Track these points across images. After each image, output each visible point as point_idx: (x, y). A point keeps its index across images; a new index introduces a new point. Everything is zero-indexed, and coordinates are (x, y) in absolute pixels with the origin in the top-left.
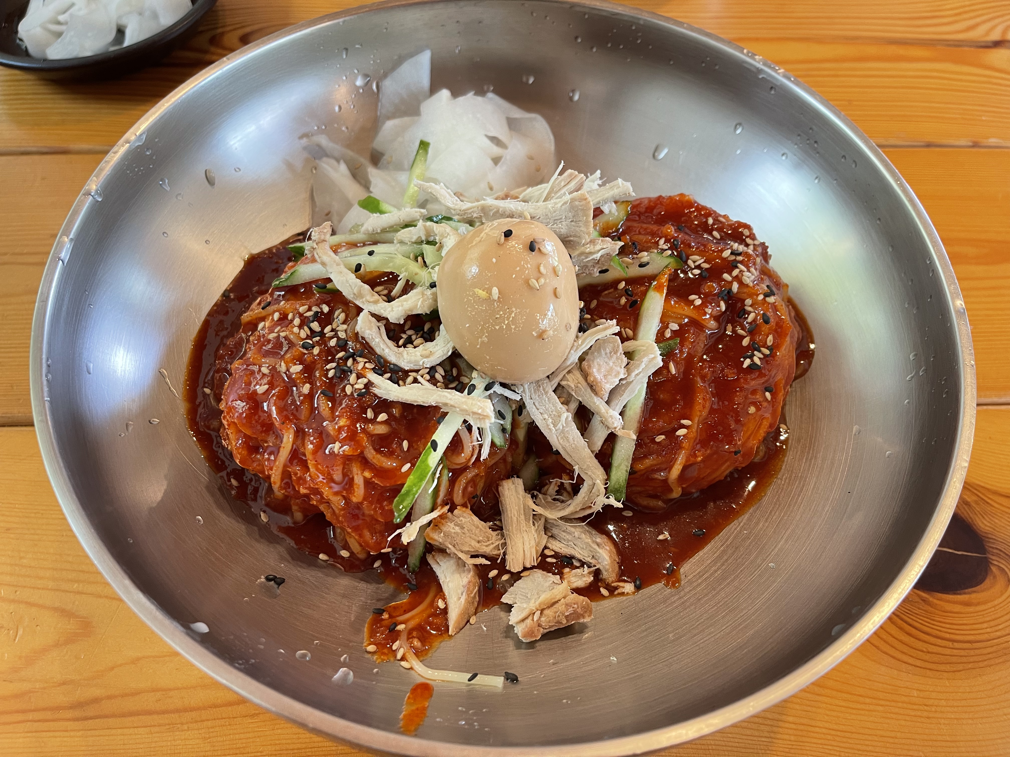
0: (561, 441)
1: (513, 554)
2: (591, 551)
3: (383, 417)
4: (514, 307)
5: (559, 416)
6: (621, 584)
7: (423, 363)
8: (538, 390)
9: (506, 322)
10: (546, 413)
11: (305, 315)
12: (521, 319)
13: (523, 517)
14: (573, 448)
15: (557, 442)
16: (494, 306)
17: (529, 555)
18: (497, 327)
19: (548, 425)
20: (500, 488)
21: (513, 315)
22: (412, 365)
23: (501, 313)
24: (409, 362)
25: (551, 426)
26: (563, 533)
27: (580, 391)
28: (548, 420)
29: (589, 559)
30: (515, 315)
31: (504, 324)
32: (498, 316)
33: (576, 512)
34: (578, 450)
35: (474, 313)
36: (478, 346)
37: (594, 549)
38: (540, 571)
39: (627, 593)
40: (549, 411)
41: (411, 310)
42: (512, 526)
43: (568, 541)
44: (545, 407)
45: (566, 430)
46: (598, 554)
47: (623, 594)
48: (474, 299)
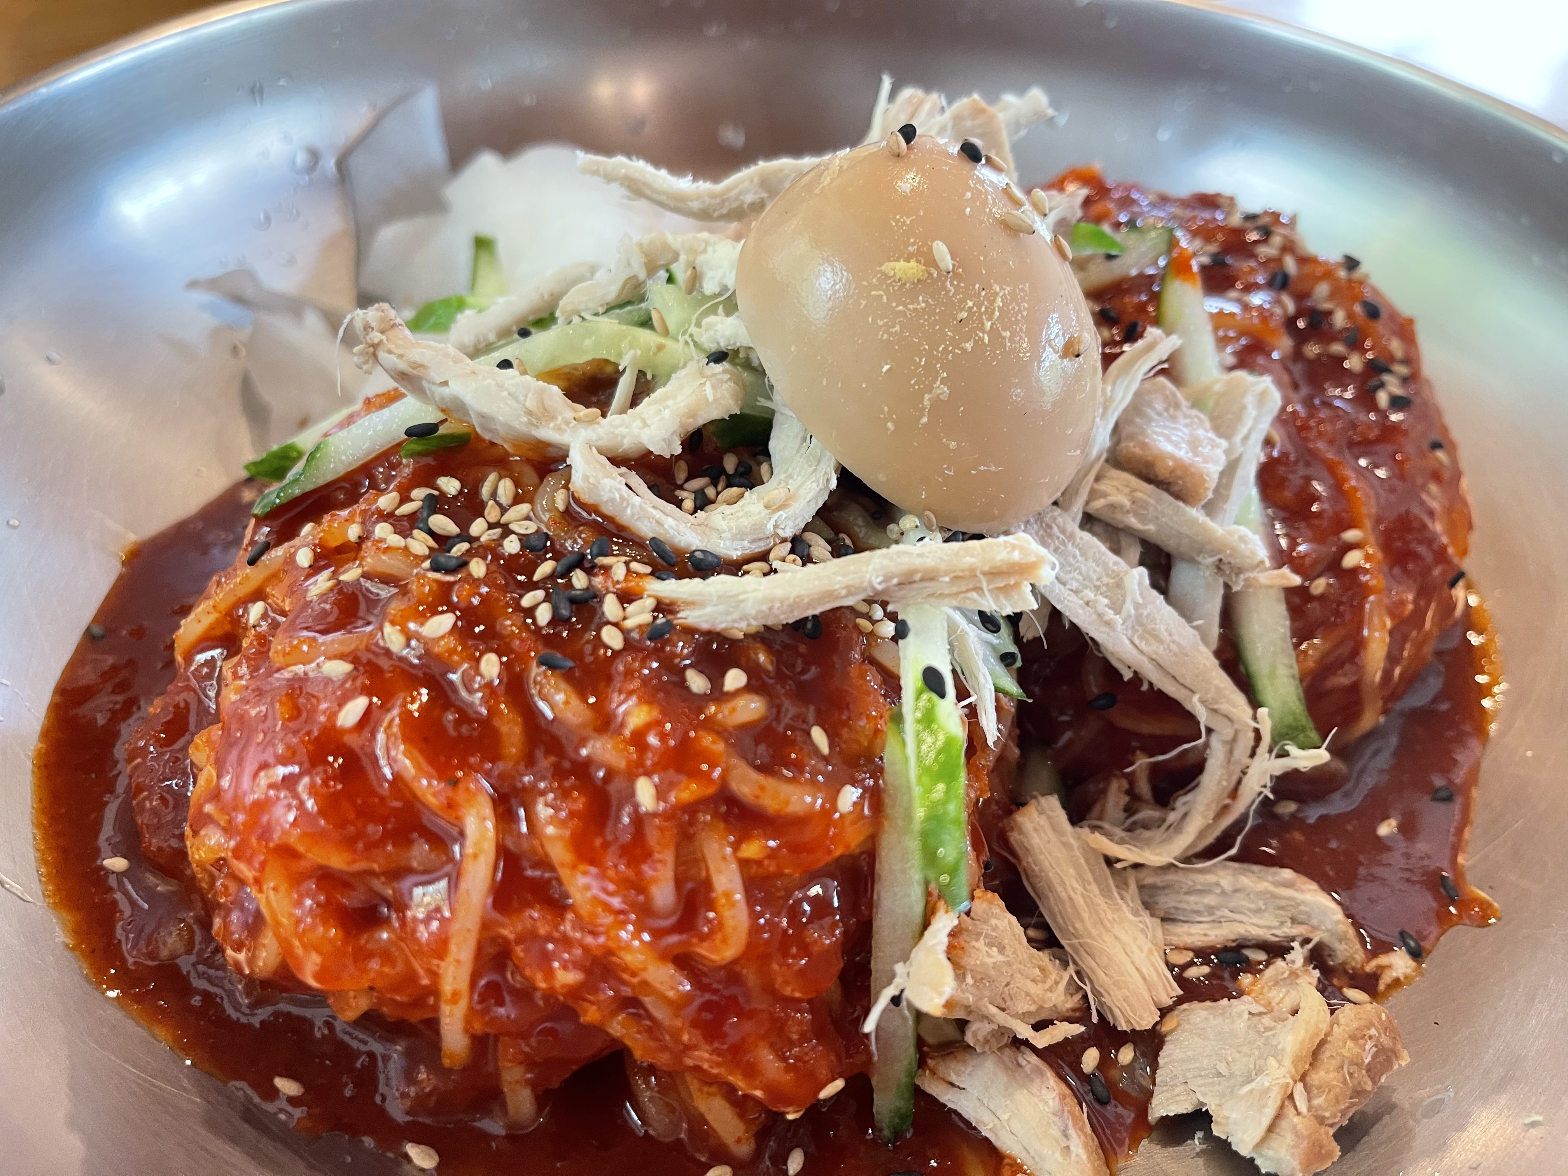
0: (1143, 646)
1: (1120, 988)
2: (1282, 908)
3: (734, 679)
4: (998, 283)
5: (1119, 585)
6: (1383, 960)
7: (776, 526)
8: (1050, 536)
9: (988, 325)
10: (1086, 587)
11: (397, 512)
12: (1020, 311)
13: (1094, 888)
14: (1175, 654)
15: (1135, 652)
16: (948, 292)
17: (1155, 977)
18: (969, 346)
19: (1100, 615)
20: (1014, 837)
21: (999, 302)
22: (746, 543)
23: (970, 304)
24: (739, 536)
25: (1110, 614)
26: (1187, 898)
27: (1145, 508)
28: (1096, 601)
29: (1288, 930)
30: (1002, 301)
31: (984, 332)
32: (964, 315)
33: (1208, 826)
34: (1187, 655)
35: (897, 328)
36: (925, 420)
37: (1287, 899)
38: (1195, 1005)
39: (1406, 977)
40: (1091, 581)
41: (692, 414)
42: (1082, 921)
43: (1211, 910)
44: (1080, 573)
45: (1145, 613)
46: (1302, 908)
47: (1396, 983)
48: (887, 292)
